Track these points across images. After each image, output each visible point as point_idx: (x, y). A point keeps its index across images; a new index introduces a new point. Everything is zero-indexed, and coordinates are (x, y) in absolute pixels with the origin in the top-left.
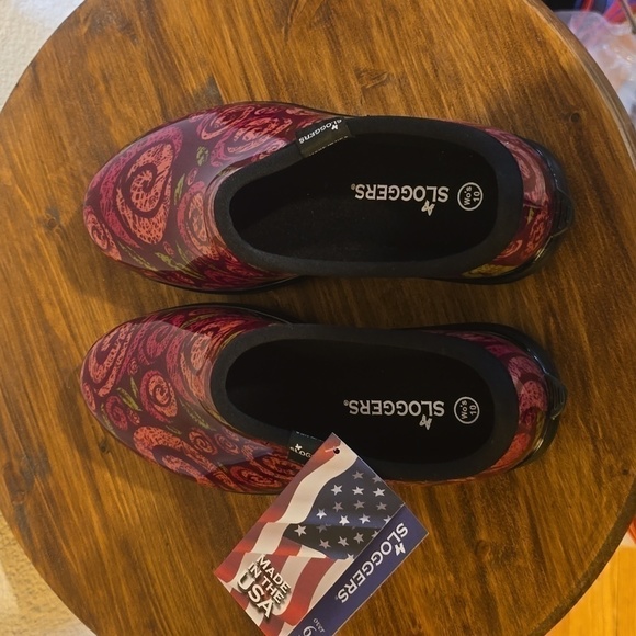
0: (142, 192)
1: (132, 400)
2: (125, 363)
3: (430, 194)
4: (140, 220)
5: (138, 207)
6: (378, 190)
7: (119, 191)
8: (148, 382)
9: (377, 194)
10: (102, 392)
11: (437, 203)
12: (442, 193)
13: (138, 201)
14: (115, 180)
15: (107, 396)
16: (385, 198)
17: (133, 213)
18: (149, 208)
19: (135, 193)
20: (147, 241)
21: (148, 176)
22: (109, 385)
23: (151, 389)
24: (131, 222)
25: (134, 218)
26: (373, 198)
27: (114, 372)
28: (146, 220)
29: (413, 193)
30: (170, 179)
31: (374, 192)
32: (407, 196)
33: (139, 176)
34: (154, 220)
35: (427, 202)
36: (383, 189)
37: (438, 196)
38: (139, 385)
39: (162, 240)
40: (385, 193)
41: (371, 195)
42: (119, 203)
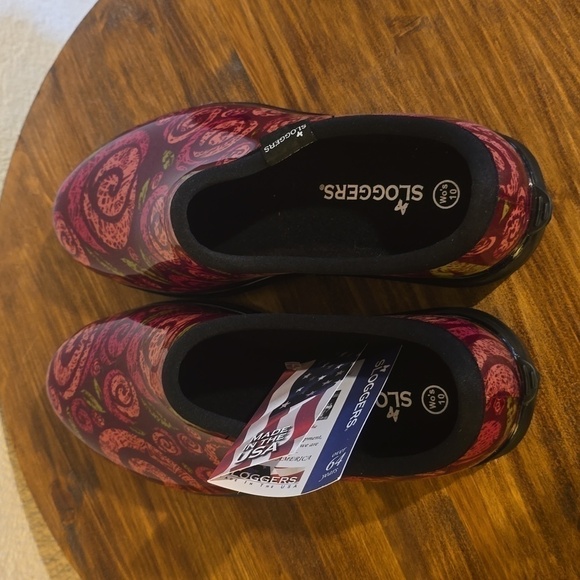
0: (108, 196)
1: (95, 401)
2: (88, 365)
3: (403, 193)
4: (105, 225)
5: (104, 211)
6: (348, 190)
7: (86, 196)
8: (110, 382)
9: (347, 194)
10: (67, 395)
11: (411, 201)
12: (416, 192)
13: (104, 206)
14: (82, 185)
15: (71, 399)
16: (355, 198)
17: (99, 218)
18: (114, 213)
19: (101, 197)
20: (112, 246)
21: (114, 181)
22: (73, 387)
23: (114, 389)
24: (97, 226)
25: (100, 223)
26: (343, 198)
27: (78, 374)
28: (111, 225)
29: (385, 192)
30: (135, 184)
31: (344, 192)
32: (378, 195)
33: (106, 181)
34: (119, 225)
35: (401, 202)
36: (353, 189)
37: (411, 194)
38: (101, 385)
39: (127, 245)
40: (355, 193)
41: (340, 195)
42: (86, 209)
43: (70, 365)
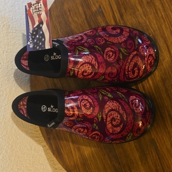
0: (116, 118)
1: (123, 51)
2: (125, 64)
4: (116, 109)
5: (117, 113)
7: (125, 119)
8: (114, 58)
10: (135, 53)
13: (117, 115)
15: (133, 51)
17: (119, 111)
18: (113, 112)
19: (118, 118)
20: (115, 102)
21: (114, 123)
22: (131, 56)
23: (114, 56)
24: (120, 108)
25: (119, 109)
27: (129, 60)
28: (114, 108)
30: (105, 121)
38: (119, 57)
39: (107, 101)
42: (125, 115)
43: (133, 63)
